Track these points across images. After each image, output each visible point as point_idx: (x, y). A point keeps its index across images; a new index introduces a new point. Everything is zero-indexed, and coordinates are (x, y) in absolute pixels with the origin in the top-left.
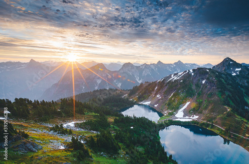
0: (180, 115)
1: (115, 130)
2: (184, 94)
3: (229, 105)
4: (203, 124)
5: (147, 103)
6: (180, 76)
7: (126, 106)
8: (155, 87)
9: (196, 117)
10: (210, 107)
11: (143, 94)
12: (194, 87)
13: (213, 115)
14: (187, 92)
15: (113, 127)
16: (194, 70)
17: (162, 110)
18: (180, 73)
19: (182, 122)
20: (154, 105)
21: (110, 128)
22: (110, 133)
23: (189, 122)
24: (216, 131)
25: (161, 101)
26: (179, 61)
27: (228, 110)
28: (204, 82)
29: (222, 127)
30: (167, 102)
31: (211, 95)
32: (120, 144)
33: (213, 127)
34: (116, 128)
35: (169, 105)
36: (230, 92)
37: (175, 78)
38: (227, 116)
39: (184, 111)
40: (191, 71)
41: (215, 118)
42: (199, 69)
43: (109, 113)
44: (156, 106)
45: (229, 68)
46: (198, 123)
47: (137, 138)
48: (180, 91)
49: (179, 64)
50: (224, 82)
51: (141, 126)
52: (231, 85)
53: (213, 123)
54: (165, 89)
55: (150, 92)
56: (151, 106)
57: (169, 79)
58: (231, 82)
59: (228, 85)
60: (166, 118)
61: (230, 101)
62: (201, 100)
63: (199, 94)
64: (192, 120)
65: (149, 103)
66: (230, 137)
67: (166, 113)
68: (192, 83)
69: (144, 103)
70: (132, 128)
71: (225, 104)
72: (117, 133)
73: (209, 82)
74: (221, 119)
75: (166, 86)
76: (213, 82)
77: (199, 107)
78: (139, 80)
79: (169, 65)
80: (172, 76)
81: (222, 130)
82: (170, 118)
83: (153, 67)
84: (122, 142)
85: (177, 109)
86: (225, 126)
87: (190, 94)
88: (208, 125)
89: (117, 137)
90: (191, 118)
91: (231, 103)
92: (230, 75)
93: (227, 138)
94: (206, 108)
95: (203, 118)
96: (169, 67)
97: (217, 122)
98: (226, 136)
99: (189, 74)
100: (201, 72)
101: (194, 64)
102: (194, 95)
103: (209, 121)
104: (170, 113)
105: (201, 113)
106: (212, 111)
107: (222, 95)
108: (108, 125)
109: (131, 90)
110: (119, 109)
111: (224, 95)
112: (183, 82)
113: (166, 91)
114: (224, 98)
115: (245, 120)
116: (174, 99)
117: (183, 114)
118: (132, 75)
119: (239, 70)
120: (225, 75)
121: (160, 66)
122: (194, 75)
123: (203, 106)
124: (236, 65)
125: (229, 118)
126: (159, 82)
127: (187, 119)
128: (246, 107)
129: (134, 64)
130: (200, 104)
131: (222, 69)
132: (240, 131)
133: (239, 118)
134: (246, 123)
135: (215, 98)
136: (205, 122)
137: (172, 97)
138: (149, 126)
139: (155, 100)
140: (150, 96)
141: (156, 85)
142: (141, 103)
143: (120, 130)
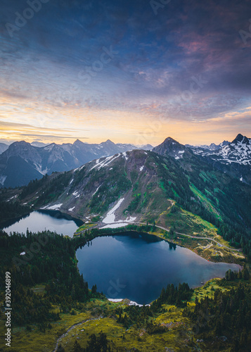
0: (110, 220)
2: (116, 187)
3: (173, 198)
4: (143, 227)
5: (56, 207)
6: (108, 161)
7: (13, 216)
8: (69, 180)
9: (132, 220)
10: (150, 203)
11: (48, 193)
12: (129, 178)
13: (155, 213)
14: (120, 184)
16: (128, 153)
17: (81, 215)
18: (110, 158)
19: (113, 229)
20: (67, 209)
23: (122, 229)
24: (159, 235)
25: (79, 200)
26: (108, 140)
27: (173, 204)
28: (141, 169)
29: (166, 227)
30: (90, 201)
31: (152, 185)
33: (155, 229)
36: (174, 180)
37: (102, 165)
38: (171, 212)
39: (116, 213)
40: (125, 154)
41: (157, 217)
42: (135, 151)
44: (71, 210)
45: (171, 151)
46: (136, 227)
47: (33, 269)
48: (108, 184)
49: (108, 145)
50: (167, 168)
52: (174, 171)
53: (155, 224)
54: (87, 181)
55: (61, 189)
56: (62, 211)
57: (93, 166)
58: (174, 168)
59: (171, 171)
60: (88, 226)
61: (174, 191)
62: (138, 195)
63: (136, 187)
64: (127, 224)
65: (59, 206)
66: (176, 239)
67: (87, 219)
68: (126, 170)
69: (49, 208)
71: (168, 197)
73: (148, 167)
74: (165, 216)
75: (88, 176)
76: (153, 168)
77: (137, 204)
78: (42, 170)
79: (94, 146)
80: (97, 161)
81: (166, 232)
82: (94, 226)
83: (68, 150)
85: (105, 210)
86: (169, 226)
87: (123, 187)
88: (148, 228)
90: (126, 221)
91: (176, 194)
92: (173, 159)
93: (173, 241)
94: (145, 205)
95: (142, 219)
96: (94, 149)
97: (159, 222)
98: (171, 239)
99: (122, 160)
100: (138, 156)
101: (130, 145)
102: (129, 187)
103: (150, 222)
104: (94, 218)
105: (139, 212)
107: (164, 186)
109: (25, 187)
111: (168, 184)
112: (113, 170)
113: (87, 185)
114: (167, 189)
115: (191, 215)
116: (101, 197)
117: (114, 217)
118: (29, 161)
119: (183, 152)
120: (168, 159)
121: (79, 146)
122: (128, 160)
123: (141, 203)
124: (179, 146)
125: (174, 215)
126: (76, 172)
127: (121, 224)
128: (192, 198)
129: (33, 143)
130: (138, 199)
131: (163, 151)
132: (187, 229)
133: (185, 213)
134: (193, 218)
135: (157, 190)
136: (145, 224)
137: (97, 194)
138: (58, 245)
139: (69, 201)
140: (60, 194)
141: (71, 176)
142: (44, 208)
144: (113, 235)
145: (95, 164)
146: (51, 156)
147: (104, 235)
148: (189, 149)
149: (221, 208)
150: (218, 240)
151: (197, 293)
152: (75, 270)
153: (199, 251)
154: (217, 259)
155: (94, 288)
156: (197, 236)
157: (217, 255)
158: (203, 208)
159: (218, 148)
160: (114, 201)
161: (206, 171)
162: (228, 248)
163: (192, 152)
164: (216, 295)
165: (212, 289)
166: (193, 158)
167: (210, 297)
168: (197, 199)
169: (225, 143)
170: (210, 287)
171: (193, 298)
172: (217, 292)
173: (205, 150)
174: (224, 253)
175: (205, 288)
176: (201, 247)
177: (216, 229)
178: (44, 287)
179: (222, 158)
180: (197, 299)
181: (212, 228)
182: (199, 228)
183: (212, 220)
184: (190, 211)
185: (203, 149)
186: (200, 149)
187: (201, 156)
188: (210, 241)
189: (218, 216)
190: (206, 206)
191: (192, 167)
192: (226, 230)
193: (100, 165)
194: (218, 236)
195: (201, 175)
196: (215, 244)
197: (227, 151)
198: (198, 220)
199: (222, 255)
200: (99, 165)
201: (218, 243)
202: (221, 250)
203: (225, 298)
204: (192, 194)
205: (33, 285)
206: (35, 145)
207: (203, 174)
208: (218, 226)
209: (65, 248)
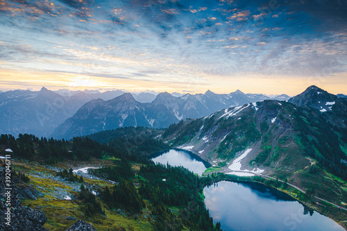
0: (236, 167)
1: (141, 181)
2: (243, 137)
3: (313, 156)
4: (271, 182)
5: (189, 148)
6: (237, 111)
7: (158, 150)
8: (200, 126)
9: (259, 171)
10: (282, 158)
11: (182, 136)
12: (258, 129)
13: (288, 169)
14: (248, 134)
15: (139, 178)
16: (258, 104)
17: (209, 158)
18: (239, 108)
19: (239, 177)
20: (197, 151)
21: (134, 178)
22: (133, 185)
23: (248, 178)
24: (292, 194)
25: (208, 145)
26: (238, 90)
27: (312, 163)
28: (273, 120)
29: (301, 188)
30: (217, 147)
31: (285, 140)
32: (145, 201)
33: (286, 187)
34: (143, 179)
35: (220, 151)
36: (316, 136)
37: (230, 114)
38: (309, 172)
39: (242, 162)
40: (255, 104)
41: (290, 175)
42: (267, 102)
43: (134, 159)
44: (200, 152)
45: (314, 102)
46: (263, 180)
47: (171, 194)
48: (236, 133)
49: (238, 96)
50: (307, 122)
51: (177, 178)
52: (317, 125)
53: (286, 181)
54: (216, 128)
55: (193, 134)
56: (193, 152)
57: (221, 115)
58: (317, 122)
59: (312, 125)
60: (215, 170)
61: (315, 149)
62: (268, 147)
63: (266, 139)
64: (253, 175)
65: (191, 147)
66: (314, 204)
67: (214, 163)
68: (256, 121)
69: (183, 148)
70: (164, 180)
71: (306, 155)
72: (143, 185)
73: (281, 120)
74: (301, 175)
75: (216, 124)
76: (288, 121)
77: (266, 156)
78: (179, 116)
79: (223, 96)
80: (226, 111)
81: (301, 193)
82: (221, 170)
83: (200, 99)
84: (148, 198)
85: (231, 157)
86: (306, 187)
87: (251, 137)
88: (279, 184)
89: (142, 191)
90: (253, 171)
91: (317, 153)
92: (318, 111)
93: (309, 205)
94: (276, 159)
95: (271, 173)
96: (224, 99)
97: (292, 180)
98: (307, 202)
99: (251, 110)
100: (269, 106)
101: (261, 95)
102: (258, 139)
103: (281, 178)
104: (221, 163)
105: (268, 165)
106: (286, 162)
107: (302, 141)
108: (132, 174)
109: (166, 129)
110: (149, 155)
111: (307, 140)
112: (242, 120)
113: (216, 132)
114: (305, 145)
115: (340, 180)
116: (228, 144)
117: (240, 165)
118: (170, 108)
119: (333, 103)
120: (309, 111)
121: (210, 97)
122: (258, 111)
123: (271, 156)
124: (327, 96)
125: (314, 176)
126: (206, 119)
127: (246, 174)
128: (344, 161)
129: (173, 93)
130: (267, 152)
131: (303, 102)
133: (329, 176)
135: (292, 145)
136: (274, 178)
137: (225, 141)
138: (189, 180)
139: (199, 144)
140: (192, 138)
141: (202, 123)
142: (180, 147)
143: (147, 183)
144: (238, 182)
145: (224, 113)
146: (186, 105)
147: (229, 181)
148: (342, 100)
152: (202, 205)
160: (241, 148)
178: (178, 210)
200: (228, 115)
205: (170, 206)
206: (174, 95)
209: (195, 184)
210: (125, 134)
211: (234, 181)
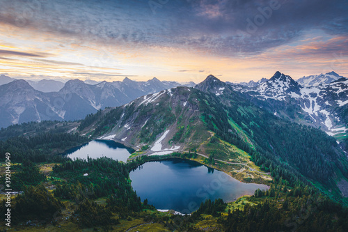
0: (157, 148)
1: (55, 183)
2: (162, 121)
3: (212, 130)
4: (186, 155)
5: (110, 137)
6: (155, 97)
7: (75, 144)
8: (121, 114)
9: (176, 148)
10: (193, 134)
11: (102, 126)
12: (173, 112)
14: (166, 118)
15: (52, 179)
16: (173, 90)
17: (132, 144)
18: (156, 94)
19: (161, 156)
20: (120, 139)
21: (47, 181)
22: (45, 190)
23: (168, 156)
24: (200, 161)
25: (131, 132)
26: (155, 78)
27: (212, 135)
28: (185, 104)
29: (205, 155)
30: (140, 133)
31: (194, 119)
32: (64, 202)
33: (196, 156)
34: (57, 179)
36: (214, 114)
37: (149, 101)
38: (211, 142)
39: (162, 143)
40: (169, 91)
41: (198, 147)
42: (180, 88)
44: (123, 140)
45: (212, 88)
46: (179, 155)
47: (95, 187)
48: (155, 118)
49: (154, 83)
50: (208, 104)
51: (101, 170)
52: (214, 106)
53: (196, 152)
54: (137, 115)
55: (114, 122)
56: (116, 141)
57: (141, 102)
58: (214, 103)
59: (211, 106)
60: (139, 153)
61: (214, 124)
62: (182, 127)
63: (180, 120)
64: (172, 152)
65: (113, 136)
66: (214, 164)
67: (138, 147)
68: (171, 105)
69: (105, 138)
70: (86, 175)
71: (208, 129)
72: (59, 187)
73: (191, 103)
74: (205, 146)
75: (137, 111)
76: (195, 104)
77: (180, 135)
78: (96, 106)
79: (141, 83)
80: (145, 97)
81: (206, 159)
82: (144, 153)
83: (118, 87)
84: (68, 198)
85: (152, 140)
86: (208, 153)
87: (169, 121)
88: (191, 156)
89: (57, 193)
90: (171, 149)
91: (215, 127)
92: (214, 95)
93: (211, 166)
94: (188, 136)
95: (185, 147)
96: (142, 86)
97: (200, 150)
98: (210, 164)
99: (167, 96)
100: (180, 91)
101: (174, 82)
102: (174, 121)
103: (192, 150)
104: (144, 147)
105: (182, 142)
106: (195, 138)
107: (205, 119)
108: (42, 177)
109: (83, 121)
110: (63, 151)
111: (208, 118)
112: (160, 105)
113: (137, 119)
114: (207, 122)
115: (228, 144)
116: (149, 129)
117: (161, 146)
118: (84, 98)
119: (224, 88)
120: (209, 95)
121: (128, 84)
122: (173, 97)
123: (185, 134)
124: (220, 84)
125: (213, 144)
126: (126, 107)
127: (167, 152)
128: (230, 131)
129: (86, 81)
130: (182, 131)
131: (205, 88)
132: (223, 156)
133: (222, 143)
134: (229, 147)
135: (198, 123)
136: (187, 152)
137: (146, 126)
138: (114, 169)
139: (121, 132)
140: (113, 126)
141: (122, 111)
142: (100, 138)
143: (64, 183)
144: (160, 161)
145: (143, 100)
146: (103, 93)
147: (152, 161)
148: (229, 86)
149: (255, 139)
150: (250, 165)
151: (230, 207)
152: (129, 188)
153: (234, 174)
154: (249, 181)
155: (146, 201)
156: (232, 162)
157: (249, 177)
158: (239, 139)
159: (257, 85)
160: (160, 132)
161: (243, 106)
162: (259, 172)
163: (231, 89)
164: (245, 208)
165: (243, 204)
166: (232, 94)
167: (240, 209)
168: (234, 131)
169: (263, 80)
170: (241, 202)
171: (227, 209)
172: (247, 206)
173: (244, 87)
174: (255, 176)
175: (237, 203)
176: (235, 171)
177: (249, 157)
178: (105, 200)
179: (259, 94)
180: (229, 211)
181: (246, 156)
182: (234, 155)
183: (246, 149)
184: (227, 141)
185: (242, 86)
186: (239, 85)
187: (240, 93)
188: (243, 166)
189: (252, 146)
190: (242, 137)
191: (231, 103)
192: (258, 157)
193: (147, 100)
194: (251, 162)
195: (239, 110)
196: (247, 168)
197: (264, 88)
198: (234, 149)
199: (253, 177)
201: (250, 168)
202: (252, 173)
203: (253, 210)
204: (230, 127)
205: (96, 198)
206: (88, 83)
207: (240, 109)
208: (251, 154)
209: (120, 171)
210: (25, 131)
211: (157, 161)
